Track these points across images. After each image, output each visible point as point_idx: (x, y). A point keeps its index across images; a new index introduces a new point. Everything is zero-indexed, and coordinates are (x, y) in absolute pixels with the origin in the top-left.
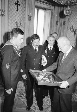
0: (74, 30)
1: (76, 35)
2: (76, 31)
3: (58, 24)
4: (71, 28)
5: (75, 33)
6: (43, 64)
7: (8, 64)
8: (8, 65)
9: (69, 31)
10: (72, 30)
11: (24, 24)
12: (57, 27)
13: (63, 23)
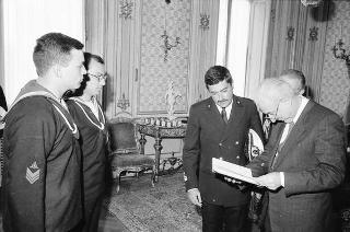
0: (347, 53)
3: (295, 37)
7: (34, 165)
11: (186, 39)
12: (289, 47)
13: (308, 32)
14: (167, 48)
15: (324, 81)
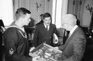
0: (90, 8)
1: (92, 12)
2: (92, 9)
3: (75, 4)
4: (87, 6)
5: (91, 11)
6: (54, 42)
7: (12, 49)
8: (12, 51)
9: (85, 9)
10: (88, 8)
11: (44, 5)
12: (74, 6)
13: (79, 2)
14: (38, 7)
15: (83, 16)
